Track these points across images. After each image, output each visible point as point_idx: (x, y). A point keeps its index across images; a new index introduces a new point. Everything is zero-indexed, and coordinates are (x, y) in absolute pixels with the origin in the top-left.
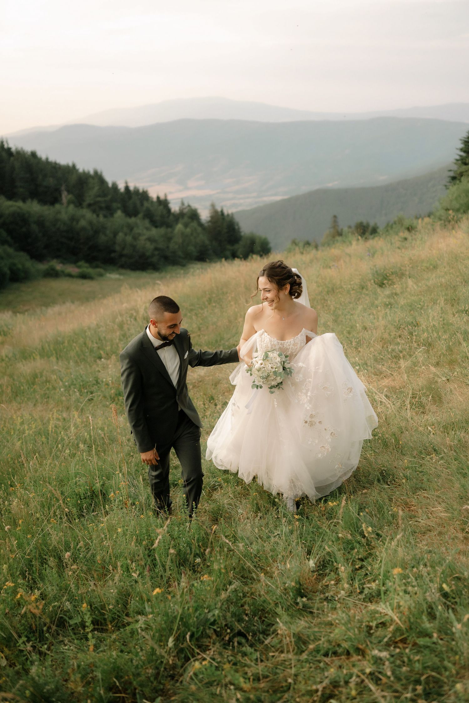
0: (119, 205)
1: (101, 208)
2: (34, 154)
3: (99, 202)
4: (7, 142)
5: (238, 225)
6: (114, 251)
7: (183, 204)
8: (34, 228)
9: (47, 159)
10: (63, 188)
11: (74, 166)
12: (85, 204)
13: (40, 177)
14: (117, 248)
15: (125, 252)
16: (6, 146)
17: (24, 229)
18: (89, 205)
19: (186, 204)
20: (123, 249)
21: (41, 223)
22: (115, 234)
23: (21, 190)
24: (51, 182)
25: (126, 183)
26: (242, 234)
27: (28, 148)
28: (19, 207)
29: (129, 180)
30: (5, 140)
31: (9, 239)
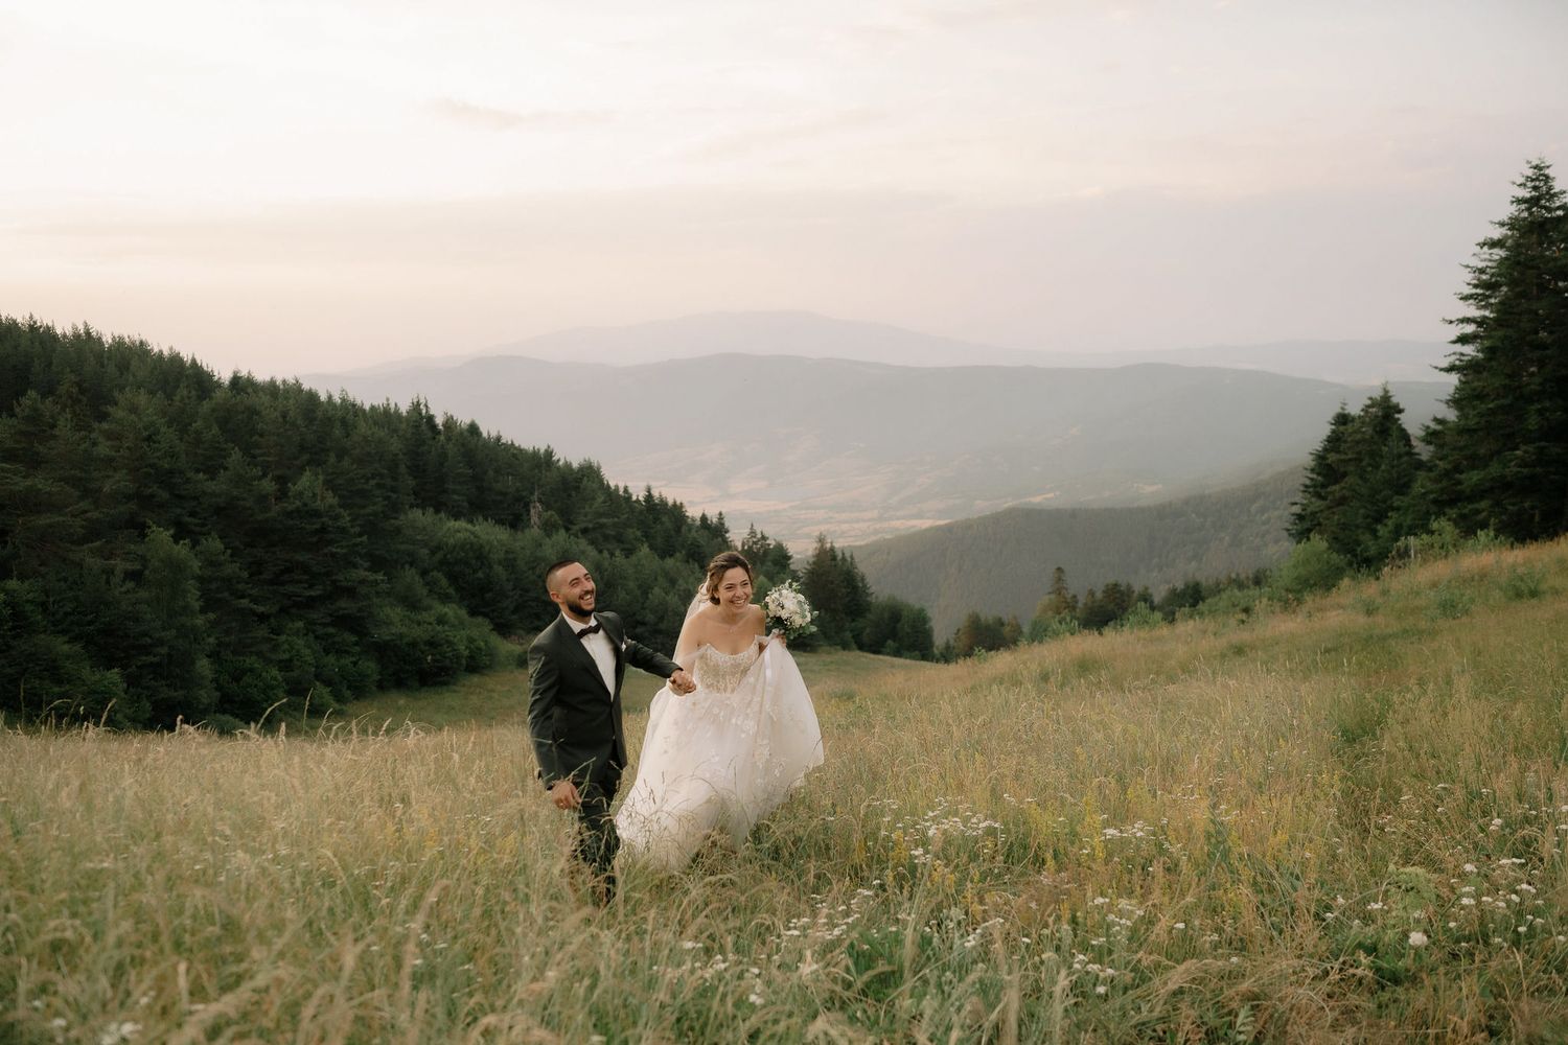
0: (639, 533)
1: (606, 538)
2: (473, 429)
3: (602, 526)
4: (426, 406)
5: (863, 579)
6: (643, 624)
7: (753, 533)
8: (498, 569)
9: (499, 439)
10: (535, 497)
11: (549, 454)
12: (575, 528)
13: (491, 473)
14: (650, 618)
15: (663, 626)
16: (424, 411)
17: (480, 575)
18: (585, 531)
19: (759, 536)
20: (662, 618)
21: (510, 563)
22: (645, 590)
23: (456, 497)
24: (510, 483)
25: (649, 490)
26: (872, 599)
27: (463, 419)
28: (473, 533)
29: (653, 484)
30: (422, 401)
31: (451, 591)
